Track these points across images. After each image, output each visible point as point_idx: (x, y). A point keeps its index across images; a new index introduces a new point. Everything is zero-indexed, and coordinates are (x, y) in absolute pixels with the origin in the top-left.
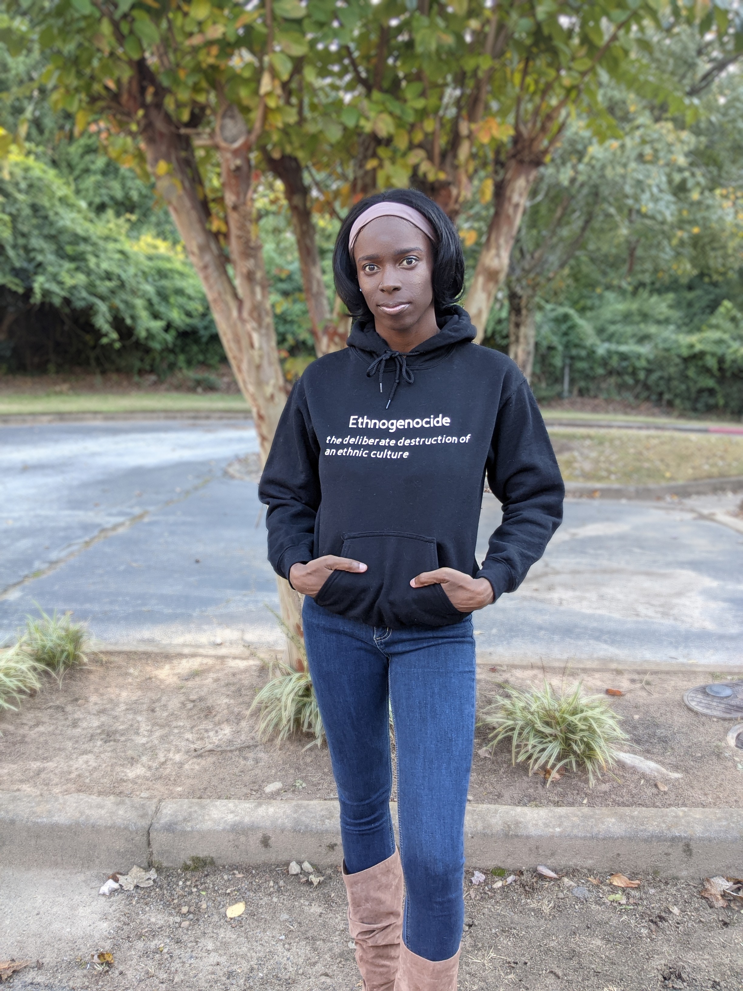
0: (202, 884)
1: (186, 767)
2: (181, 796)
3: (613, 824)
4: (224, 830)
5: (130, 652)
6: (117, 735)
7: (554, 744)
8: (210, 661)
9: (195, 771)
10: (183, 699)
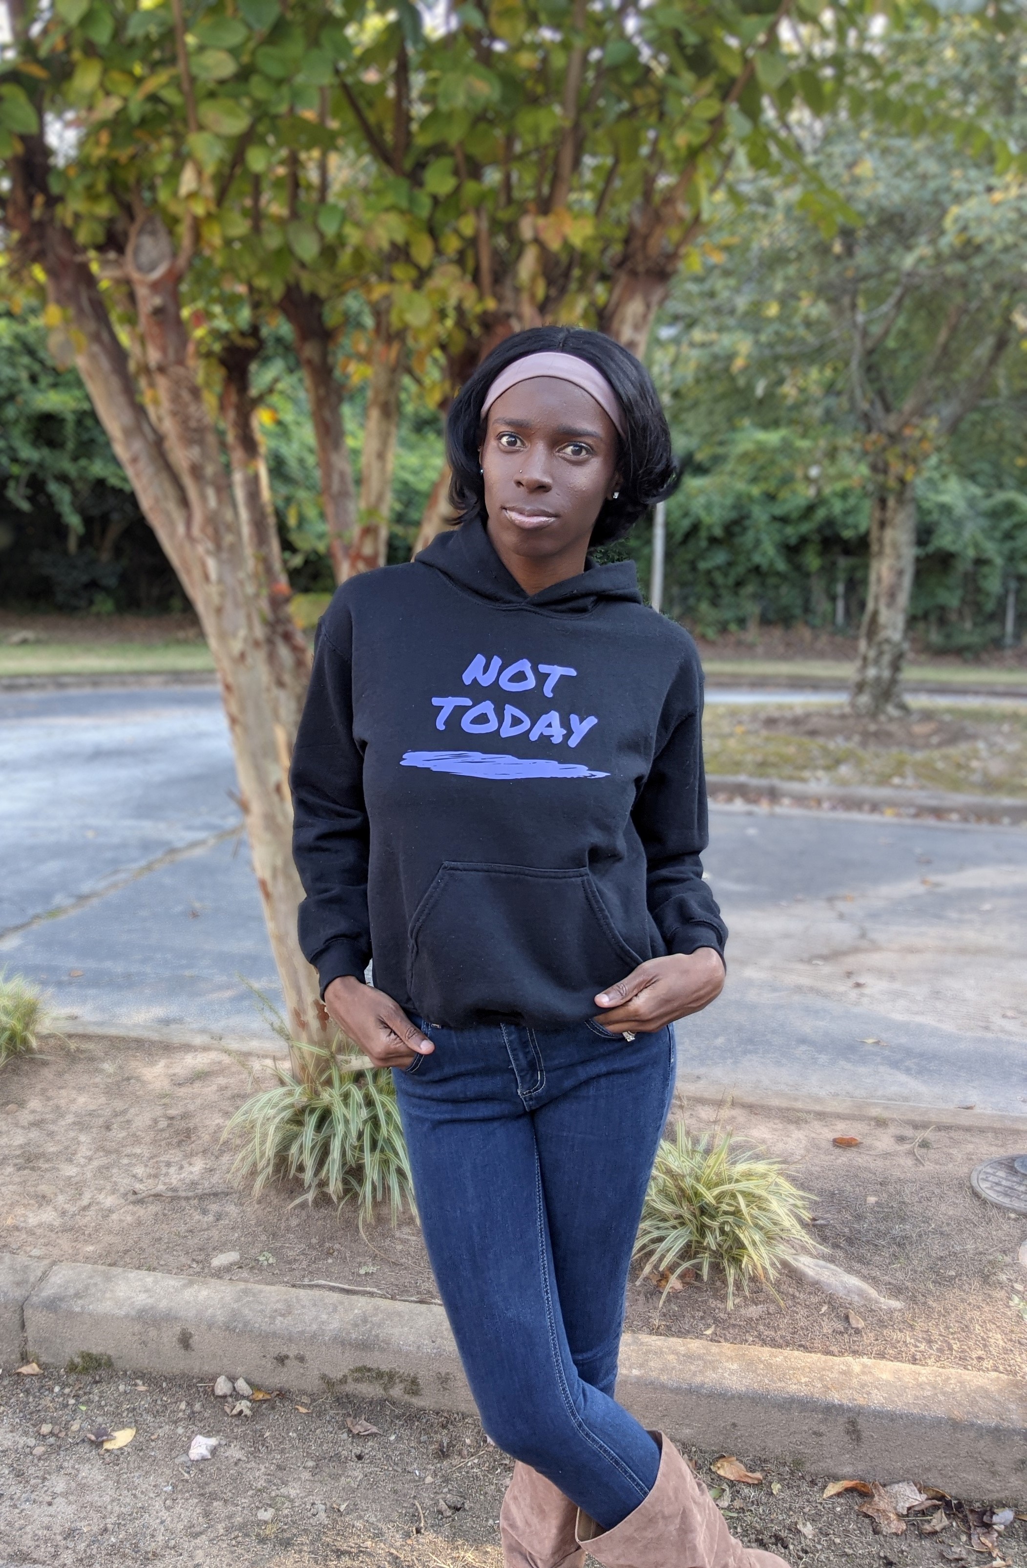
0: (85, 1394)
1: (114, 1217)
2: (87, 1259)
3: (732, 1373)
4: (127, 1316)
5: (117, 1038)
6: (41, 1161)
7: (681, 1231)
8: (226, 1059)
9: (125, 1224)
10: (159, 1111)
